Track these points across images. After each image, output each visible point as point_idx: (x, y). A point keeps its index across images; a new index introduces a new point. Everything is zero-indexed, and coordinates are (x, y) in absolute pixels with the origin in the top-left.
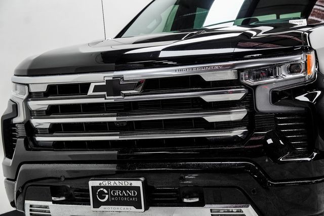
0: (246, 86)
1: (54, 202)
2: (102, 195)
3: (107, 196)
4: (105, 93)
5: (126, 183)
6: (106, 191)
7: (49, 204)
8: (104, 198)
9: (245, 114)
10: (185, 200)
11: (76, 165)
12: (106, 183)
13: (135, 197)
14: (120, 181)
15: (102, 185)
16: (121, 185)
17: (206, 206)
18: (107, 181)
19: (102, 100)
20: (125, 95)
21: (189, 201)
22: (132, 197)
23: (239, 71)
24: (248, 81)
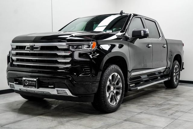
0: (71, 51)
1: (15, 84)
4: (29, 50)
5: (33, 79)
6: (27, 81)
7: (14, 84)
8: (26, 83)
9: (70, 60)
10: (49, 86)
11: (25, 73)
12: (27, 79)
16: (31, 80)
17: (55, 88)
19: (28, 52)
20: (35, 51)
21: (50, 87)
22: (34, 84)
23: (69, 46)
24: (72, 49)
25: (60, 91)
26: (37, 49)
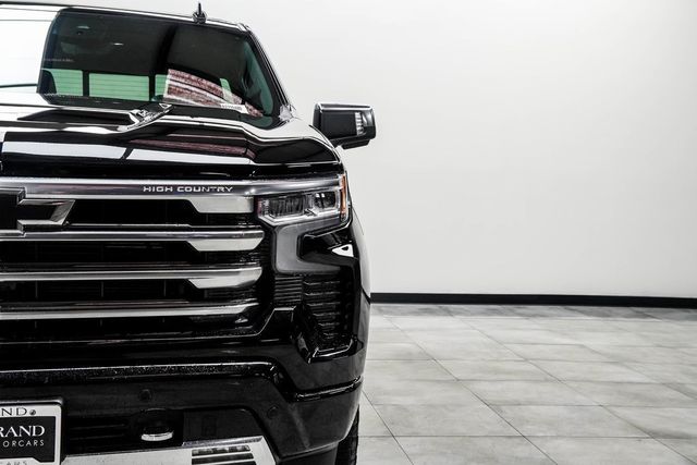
0: (265, 227)
9: (260, 275)
10: (146, 437)
13: (38, 438)
17: (185, 444)
20: (26, 229)
21: (155, 439)
22: (32, 438)
23: (255, 200)
24: (266, 218)
25: (223, 451)
26: (48, 218)
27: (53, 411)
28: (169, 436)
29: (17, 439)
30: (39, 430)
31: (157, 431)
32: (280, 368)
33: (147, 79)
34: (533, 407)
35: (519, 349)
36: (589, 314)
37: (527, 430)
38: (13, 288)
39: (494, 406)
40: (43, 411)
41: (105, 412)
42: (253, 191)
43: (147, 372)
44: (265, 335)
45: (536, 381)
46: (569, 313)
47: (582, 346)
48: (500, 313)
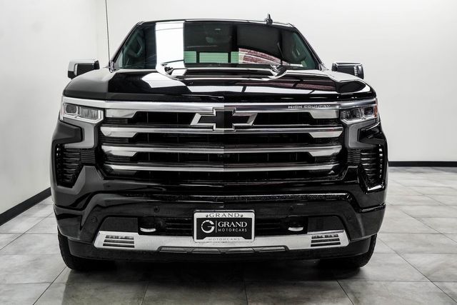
1: (141, 233)
2: (207, 226)
3: (213, 228)
4: (213, 124)
5: (237, 215)
6: (212, 223)
8: (209, 229)
9: (340, 149)
10: (290, 229)
12: (213, 215)
13: (244, 228)
14: (231, 213)
15: (209, 217)
16: (230, 217)
17: (308, 233)
18: (215, 213)
20: (236, 128)
22: (241, 228)
23: (339, 112)
24: (344, 121)
25: (322, 237)
26: (246, 123)
27: (251, 215)
28: (301, 229)
29: (235, 228)
30: (244, 224)
31: (296, 226)
32: (351, 195)
33: (227, 54)
34: (439, 219)
35: (417, 189)
36: (446, 171)
37: (442, 230)
38: (229, 156)
39: (418, 218)
40: (246, 215)
41: (273, 217)
42: (338, 107)
43: (292, 197)
44: (345, 179)
45: (435, 206)
46: (435, 171)
47: (451, 188)
48: (398, 171)
